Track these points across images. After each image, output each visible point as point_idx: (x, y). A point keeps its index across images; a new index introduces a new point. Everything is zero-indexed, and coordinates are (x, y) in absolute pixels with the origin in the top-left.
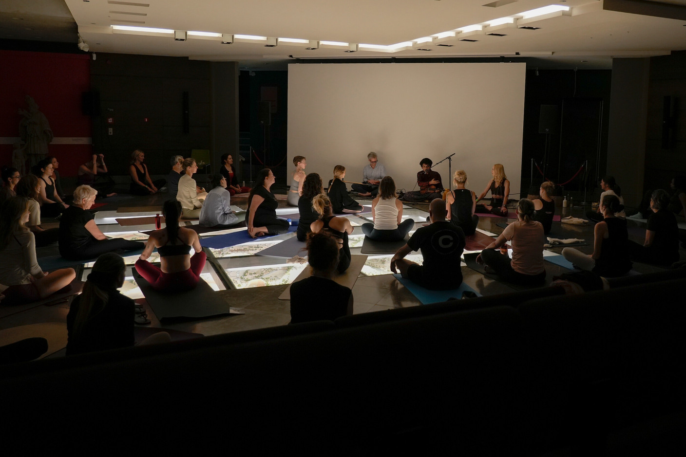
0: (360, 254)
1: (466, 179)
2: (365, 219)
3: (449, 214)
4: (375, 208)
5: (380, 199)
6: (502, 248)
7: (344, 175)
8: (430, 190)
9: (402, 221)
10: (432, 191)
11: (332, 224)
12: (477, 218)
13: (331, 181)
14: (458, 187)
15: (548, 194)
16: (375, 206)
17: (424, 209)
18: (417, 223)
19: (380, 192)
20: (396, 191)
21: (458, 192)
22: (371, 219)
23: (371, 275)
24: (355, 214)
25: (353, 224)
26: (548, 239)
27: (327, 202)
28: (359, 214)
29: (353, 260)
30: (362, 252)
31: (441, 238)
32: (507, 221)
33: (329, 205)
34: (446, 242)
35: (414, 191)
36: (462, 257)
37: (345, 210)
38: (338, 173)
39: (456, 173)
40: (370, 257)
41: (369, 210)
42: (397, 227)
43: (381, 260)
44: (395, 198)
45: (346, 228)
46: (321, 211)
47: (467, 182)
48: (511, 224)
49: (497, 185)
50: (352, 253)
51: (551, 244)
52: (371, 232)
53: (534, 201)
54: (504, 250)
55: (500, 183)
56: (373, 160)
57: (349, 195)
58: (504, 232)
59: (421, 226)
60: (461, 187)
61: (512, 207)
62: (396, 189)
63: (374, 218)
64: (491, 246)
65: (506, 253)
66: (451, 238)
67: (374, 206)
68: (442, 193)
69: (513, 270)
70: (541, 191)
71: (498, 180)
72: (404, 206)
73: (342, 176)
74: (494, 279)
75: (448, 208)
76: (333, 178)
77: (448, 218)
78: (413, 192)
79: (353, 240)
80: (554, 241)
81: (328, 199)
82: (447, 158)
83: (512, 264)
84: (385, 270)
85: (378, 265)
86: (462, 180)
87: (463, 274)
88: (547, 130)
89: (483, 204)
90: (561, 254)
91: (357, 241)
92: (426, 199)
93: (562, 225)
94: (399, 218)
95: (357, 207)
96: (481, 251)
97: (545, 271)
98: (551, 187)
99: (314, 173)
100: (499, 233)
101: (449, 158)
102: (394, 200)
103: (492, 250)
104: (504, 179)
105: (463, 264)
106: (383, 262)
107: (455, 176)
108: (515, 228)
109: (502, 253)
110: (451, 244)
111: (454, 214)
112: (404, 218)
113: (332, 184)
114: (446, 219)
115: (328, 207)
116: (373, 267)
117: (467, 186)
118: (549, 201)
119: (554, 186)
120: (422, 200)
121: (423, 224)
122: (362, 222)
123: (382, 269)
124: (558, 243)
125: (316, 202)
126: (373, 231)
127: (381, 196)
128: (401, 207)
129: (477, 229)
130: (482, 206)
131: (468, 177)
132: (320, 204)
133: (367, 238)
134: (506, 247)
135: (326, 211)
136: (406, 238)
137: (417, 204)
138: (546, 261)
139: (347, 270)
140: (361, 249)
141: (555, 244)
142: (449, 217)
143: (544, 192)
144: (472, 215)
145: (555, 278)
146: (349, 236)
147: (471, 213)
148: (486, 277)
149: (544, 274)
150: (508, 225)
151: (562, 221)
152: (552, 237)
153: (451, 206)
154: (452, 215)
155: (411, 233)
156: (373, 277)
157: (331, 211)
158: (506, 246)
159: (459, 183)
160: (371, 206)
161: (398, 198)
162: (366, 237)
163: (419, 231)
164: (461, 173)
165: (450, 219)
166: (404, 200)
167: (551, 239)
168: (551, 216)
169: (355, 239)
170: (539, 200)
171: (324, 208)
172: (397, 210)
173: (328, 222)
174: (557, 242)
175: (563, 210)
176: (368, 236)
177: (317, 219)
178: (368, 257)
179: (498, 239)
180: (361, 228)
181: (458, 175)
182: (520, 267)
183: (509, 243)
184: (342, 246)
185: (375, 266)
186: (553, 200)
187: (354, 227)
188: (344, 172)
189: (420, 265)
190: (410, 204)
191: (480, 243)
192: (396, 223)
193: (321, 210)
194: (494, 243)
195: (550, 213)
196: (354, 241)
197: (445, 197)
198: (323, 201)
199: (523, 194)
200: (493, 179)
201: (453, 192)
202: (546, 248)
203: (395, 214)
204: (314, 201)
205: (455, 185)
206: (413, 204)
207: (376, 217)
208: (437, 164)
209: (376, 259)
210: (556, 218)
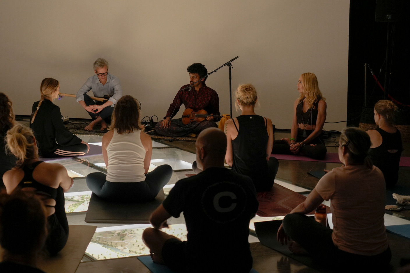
0: (84, 223)
1: (256, 98)
2: (92, 166)
3: (228, 157)
4: (107, 149)
5: (115, 132)
6: (318, 212)
7: (57, 93)
8: (197, 116)
11: (37, 175)
12: (276, 163)
13: (36, 104)
14: (244, 112)
15: (389, 122)
17: (187, 148)
18: (176, 171)
19: (113, 120)
20: (140, 119)
21: (243, 120)
22: (102, 165)
23: (102, 258)
24: (75, 158)
26: (395, 196)
27: (30, 139)
28: (82, 158)
30: (87, 221)
31: (217, 197)
32: (325, 167)
33: (33, 144)
34: (225, 202)
36: (252, 227)
37: (59, 152)
38: (47, 91)
39: (239, 89)
40: (101, 229)
41: (97, 150)
42: (143, 179)
43: (119, 234)
44: (140, 131)
45: (60, 180)
46: (21, 154)
47: (258, 104)
48: (331, 172)
49: (307, 107)
50: (71, 222)
51: (399, 205)
52: (101, 187)
53: (368, 132)
54: (321, 216)
55: (314, 104)
56: (102, 71)
57: (66, 126)
58: (318, 186)
59: (184, 176)
60: (248, 111)
61: (334, 144)
63: (107, 165)
64: (297, 209)
65: (325, 220)
66: (233, 196)
67: (106, 144)
69: (336, 247)
70: (376, 118)
72: (155, 144)
73: (54, 97)
76: (38, 98)
79: (72, 200)
80: (404, 199)
81: (31, 132)
82: (225, 65)
83: (334, 237)
84: (125, 251)
85: (114, 242)
86: (250, 100)
87: (254, 255)
88: (389, 16)
89: (286, 139)
91: (79, 203)
92: (193, 131)
95: (80, 146)
96: (282, 218)
97: (389, 249)
98: (392, 110)
100: (311, 187)
101: (229, 64)
102: (137, 134)
103: (301, 215)
105: (253, 239)
107: (238, 93)
108: (335, 181)
109: (318, 221)
110: (234, 206)
111: (237, 155)
112: (154, 165)
113: (38, 108)
114: (224, 164)
115: (32, 147)
116: (105, 244)
117: (259, 110)
118: (392, 131)
121: (187, 173)
122: (87, 171)
123: (120, 248)
125: (12, 140)
126: (105, 185)
128: (149, 146)
129: (276, 181)
130: (284, 142)
131: (259, 95)
132: (20, 142)
133: (94, 197)
134: (324, 211)
135: (29, 153)
136: (159, 196)
137: (178, 140)
138: (389, 232)
140: (85, 215)
141: (406, 205)
142: (229, 162)
143: (382, 118)
144: (268, 158)
146: (67, 195)
147: (266, 155)
149: (388, 254)
150: (326, 173)
152: (400, 193)
153: (233, 142)
154: (234, 158)
155: (168, 188)
156: (105, 261)
157: (37, 152)
158: (325, 209)
159: (244, 104)
160: (100, 144)
163: (179, 184)
164: (248, 89)
165: (231, 164)
166: (156, 133)
167: (399, 196)
168: (397, 157)
169: (75, 199)
170: (375, 130)
171: (27, 150)
172: (144, 150)
173: (32, 171)
176: (96, 193)
177: (13, 166)
178: (97, 229)
179: (309, 198)
180: (85, 180)
181: (243, 91)
182: (348, 243)
183: (327, 204)
184: (53, 211)
185: (109, 243)
186: (398, 131)
187: (74, 178)
188: (58, 88)
189: (182, 240)
190: (166, 140)
191: (281, 203)
192: (143, 172)
194: (303, 206)
195: (395, 151)
196: (74, 203)
197: (223, 127)
198: (23, 137)
201: (235, 119)
202: (391, 212)
203: (141, 156)
204: (9, 138)
205: (239, 109)
206: (171, 141)
207: (110, 162)
209: (110, 232)
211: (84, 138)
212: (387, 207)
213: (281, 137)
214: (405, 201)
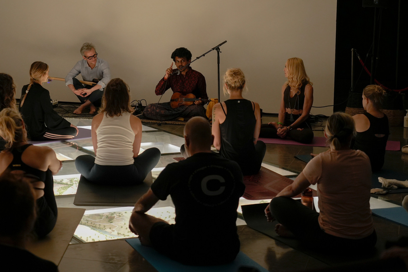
0: (71, 205)
1: (243, 82)
2: (81, 149)
3: (216, 141)
4: (97, 131)
5: (105, 115)
6: (305, 195)
7: (46, 76)
8: (186, 100)
9: (141, 151)
10: (190, 103)
11: (27, 158)
12: (263, 147)
13: (25, 88)
14: (232, 96)
15: (377, 106)
16: (97, 127)
17: (175, 131)
18: (165, 154)
19: (104, 104)
20: (130, 102)
21: (230, 104)
22: (91, 148)
23: (90, 240)
24: (64, 141)
25: (61, 157)
26: (380, 180)
27: (18, 122)
28: (71, 141)
29: (60, 216)
30: (76, 204)
31: (205, 180)
32: (311, 151)
33: (21, 127)
34: (213, 185)
35: (160, 102)
36: (239, 210)
37: (48, 135)
38: (37, 75)
39: (227, 73)
40: (89, 212)
41: (86, 134)
42: (132, 162)
43: (107, 217)
44: (129, 114)
45: (49, 163)
46: (9, 137)
47: (246, 88)
48: (318, 156)
49: (293, 92)
50: (60, 204)
51: (384, 188)
52: (90, 170)
53: (354, 117)
54: (308, 199)
55: (299, 88)
57: (55, 109)
58: (306, 169)
60: (235, 95)
61: (320, 128)
62: (131, 99)
63: (96, 147)
64: (284, 192)
65: (311, 203)
66: (222, 180)
67: (95, 126)
68: (206, 106)
69: (322, 231)
70: (365, 102)
71: (294, 84)
72: (145, 128)
73: (44, 80)
74: (291, 247)
75: (215, 131)
76: (28, 81)
77: (215, 147)
78: (159, 104)
79: (61, 183)
80: (389, 183)
81: (19, 115)
82: (213, 49)
83: (320, 221)
84: (113, 233)
85: (102, 225)
86: (238, 84)
87: (241, 238)
88: (376, 2)
89: (273, 123)
90: (401, 204)
91: (67, 185)
92: (181, 115)
93: (403, 157)
94: (136, 147)
95: (69, 129)
96: (269, 201)
97: (374, 232)
98: (381, 94)
99: (6, 75)
100: (298, 170)
101: (217, 49)
102: (126, 117)
104: (304, 82)
105: (240, 222)
106: (110, 219)
107: (226, 77)
108: (323, 165)
109: (304, 204)
110: (222, 189)
112: (144, 146)
113: (27, 92)
114: (212, 149)
115: (20, 130)
116: (94, 227)
117: (247, 94)
118: (379, 116)
119: (384, 91)
120: (174, 117)
121: (175, 156)
122: (76, 154)
123: (108, 230)
124: (396, 187)
125: (1, 123)
126: (94, 168)
127: (105, 110)
128: (138, 129)
129: (263, 165)
130: (271, 126)
131: (246, 79)
132: (8, 125)
133: (83, 181)
134: (310, 194)
135: (18, 136)
136: (147, 179)
137: (166, 124)
138: (375, 216)
139: (52, 233)
140: (74, 198)
141: (392, 189)
142: (217, 145)
143: (370, 102)
144: (255, 142)
145: (389, 245)
146: (55, 178)
147: (253, 139)
148: (279, 243)
149: (373, 237)
150: (313, 157)
151: (404, 150)
152: (386, 177)
153: (221, 126)
154: (222, 142)
155: (156, 171)
156: (94, 244)
157: (26, 135)
158: (311, 192)
159: (232, 88)
160: (89, 127)
161: (134, 114)
162: (83, 179)
164: (236, 73)
165: (219, 148)
166: (144, 117)
167: (384, 179)
168: (384, 141)
169: (64, 182)
170: (363, 115)
171: (15, 133)
172: (133, 134)
173: (20, 155)
174: (396, 184)
175: (405, 133)
176: (85, 176)
177: (2, 150)
178: (86, 211)
179: (296, 181)
181: (232, 75)
182: (333, 227)
183: (314, 187)
184: (42, 194)
185: (98, 226)
186: (385, 116)
187: (63, 162)
188: (47, 72)
189: (170, 223)
190: (154, 124)
191: (268, 186)
192: (131, 155)
193: (11, 136)
194: (291, 188)
195: (382, 136)
196: (63, 186)
197: (211, 112)
198: (12, 120)
199: (339, 105)
200: (287, 82)
201: (223, 103)
202: (376, 195)
203: (130, 141)
205: (227, 93)
206: (160, 125)
207: (99, 145)
208: (198, 58)
209: (98, 215)
210: (391, 146)
211: (73, 122)
212: (373, 191)
213: (268, 121)
214: (390, 184)
